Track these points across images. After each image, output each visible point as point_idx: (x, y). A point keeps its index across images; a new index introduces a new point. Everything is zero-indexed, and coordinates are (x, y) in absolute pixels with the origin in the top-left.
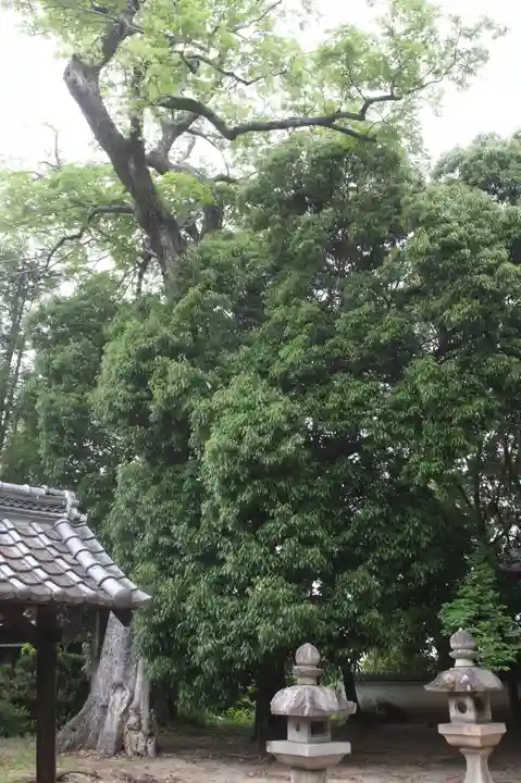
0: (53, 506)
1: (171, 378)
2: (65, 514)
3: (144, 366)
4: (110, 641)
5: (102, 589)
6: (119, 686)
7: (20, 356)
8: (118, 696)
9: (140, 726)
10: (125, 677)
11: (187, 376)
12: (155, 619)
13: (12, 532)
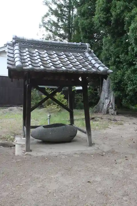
0: (83, 48)
1: (118, 7)
2: (87, 50)
3: (109, 5)
4: (104, 87)
5: (98, 70)
6: (107, 98)
7: (73, 11)
8: (107, 101)
9: (113, 108)
10: (108, 96)
11: (123, 6)
12: (116, 81)
13: (72, 56)
